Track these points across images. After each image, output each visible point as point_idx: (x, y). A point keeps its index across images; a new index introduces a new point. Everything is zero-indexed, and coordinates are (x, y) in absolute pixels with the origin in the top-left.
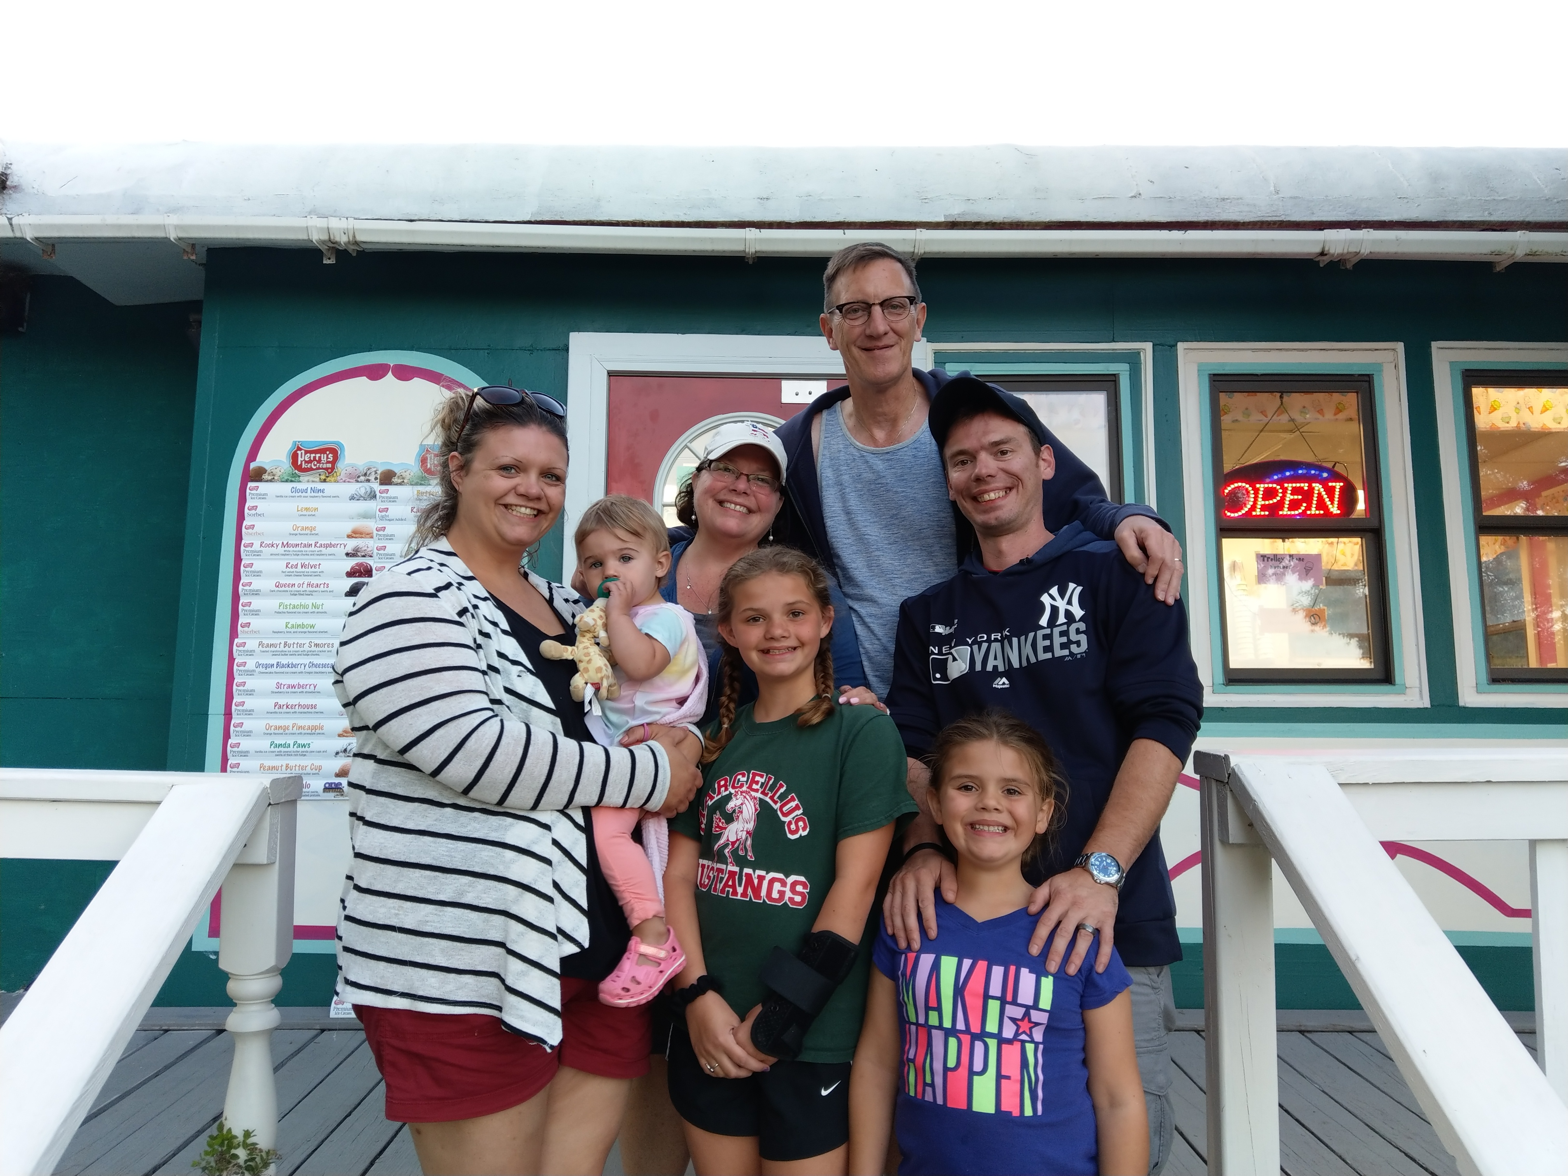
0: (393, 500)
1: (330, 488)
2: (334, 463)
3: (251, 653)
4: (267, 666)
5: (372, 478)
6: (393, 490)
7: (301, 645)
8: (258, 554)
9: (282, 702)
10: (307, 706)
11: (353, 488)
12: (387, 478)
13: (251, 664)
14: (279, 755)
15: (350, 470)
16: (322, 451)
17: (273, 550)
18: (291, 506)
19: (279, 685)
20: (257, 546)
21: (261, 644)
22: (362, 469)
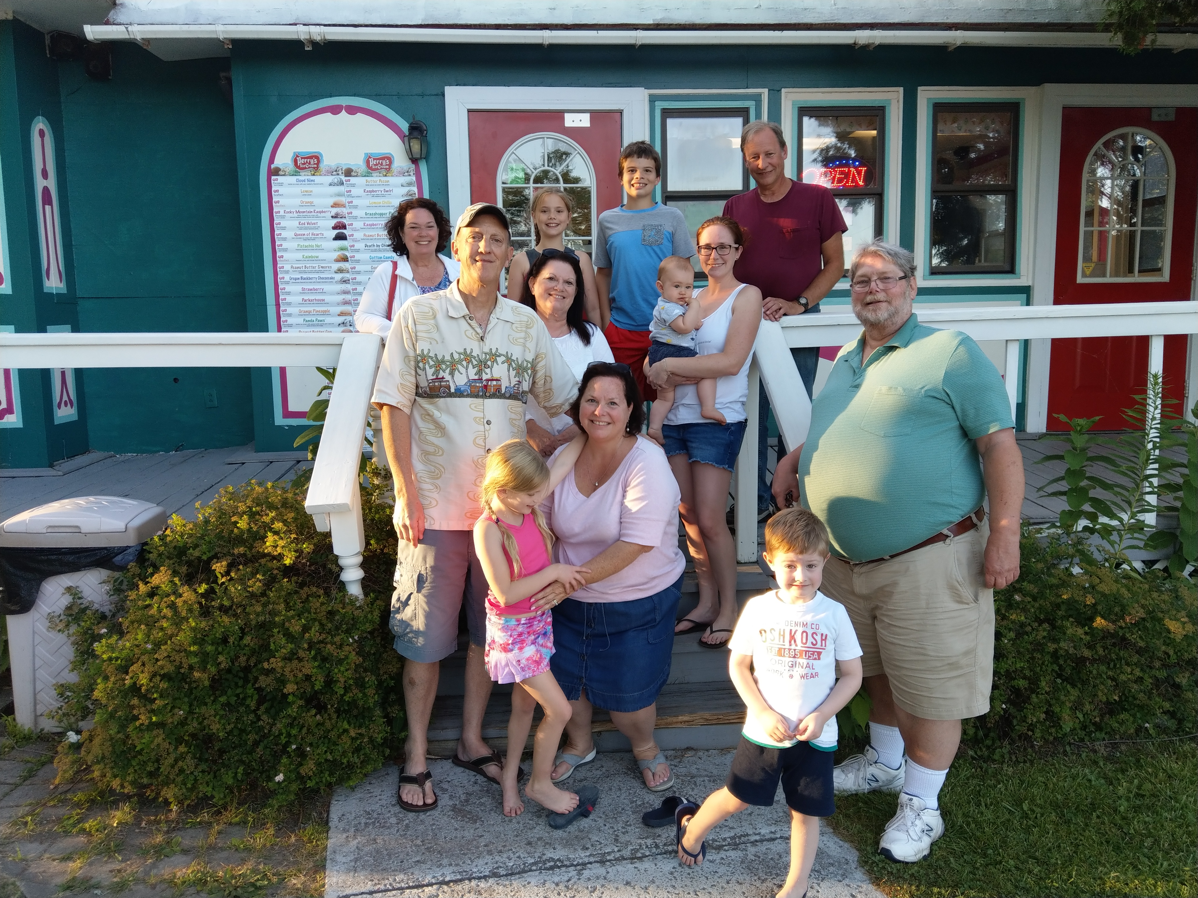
0: (353, 185)
1: (317, 179)
2: (318, 164)
3: (287, 272)
4: (296, 279)
5: (340, 173)
6: (353, 180)
7: (314, 267)
8: (283, 217)
9: (306, 298)
10: (318, 300)
11: (330, 179)
12: (349, 173)
13: (287, 278)
14: (309, 326)
15: (327, 168)
16: (311, 157)
17: (291, 215)
18: (297, 190)
19: (303, 289)
20: (282, 213)
21: (292, 267)
22: (334, 168)
